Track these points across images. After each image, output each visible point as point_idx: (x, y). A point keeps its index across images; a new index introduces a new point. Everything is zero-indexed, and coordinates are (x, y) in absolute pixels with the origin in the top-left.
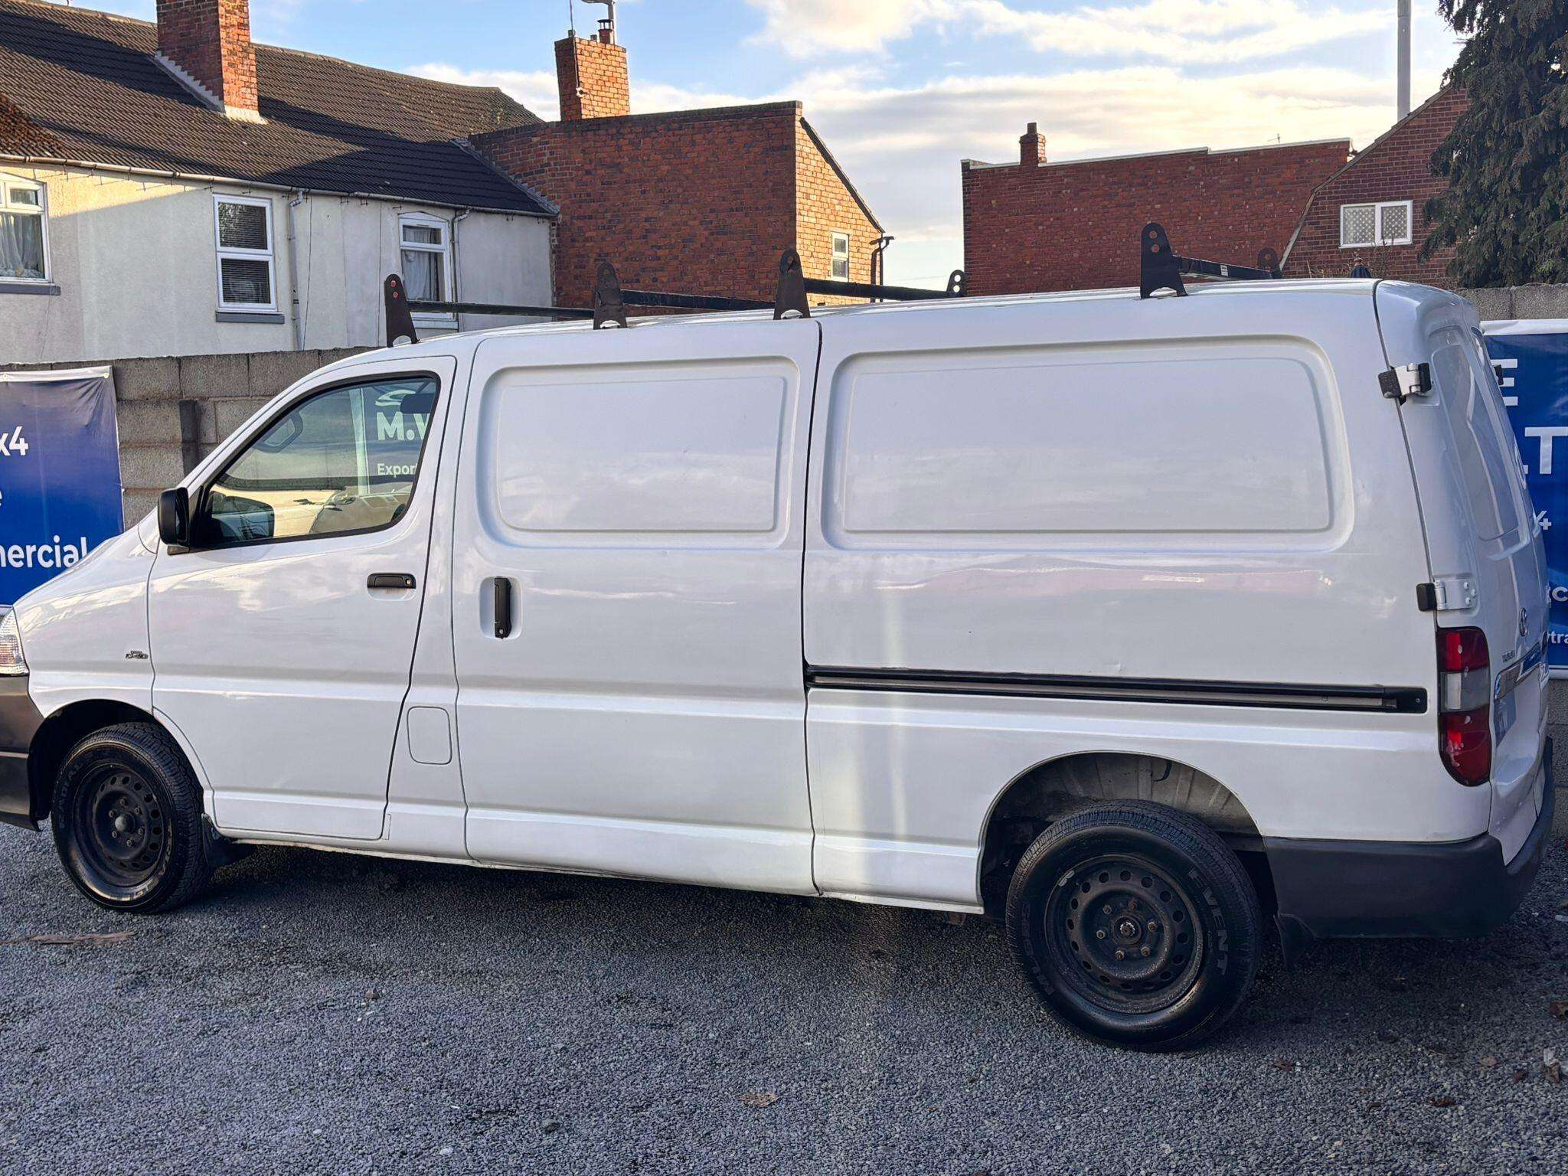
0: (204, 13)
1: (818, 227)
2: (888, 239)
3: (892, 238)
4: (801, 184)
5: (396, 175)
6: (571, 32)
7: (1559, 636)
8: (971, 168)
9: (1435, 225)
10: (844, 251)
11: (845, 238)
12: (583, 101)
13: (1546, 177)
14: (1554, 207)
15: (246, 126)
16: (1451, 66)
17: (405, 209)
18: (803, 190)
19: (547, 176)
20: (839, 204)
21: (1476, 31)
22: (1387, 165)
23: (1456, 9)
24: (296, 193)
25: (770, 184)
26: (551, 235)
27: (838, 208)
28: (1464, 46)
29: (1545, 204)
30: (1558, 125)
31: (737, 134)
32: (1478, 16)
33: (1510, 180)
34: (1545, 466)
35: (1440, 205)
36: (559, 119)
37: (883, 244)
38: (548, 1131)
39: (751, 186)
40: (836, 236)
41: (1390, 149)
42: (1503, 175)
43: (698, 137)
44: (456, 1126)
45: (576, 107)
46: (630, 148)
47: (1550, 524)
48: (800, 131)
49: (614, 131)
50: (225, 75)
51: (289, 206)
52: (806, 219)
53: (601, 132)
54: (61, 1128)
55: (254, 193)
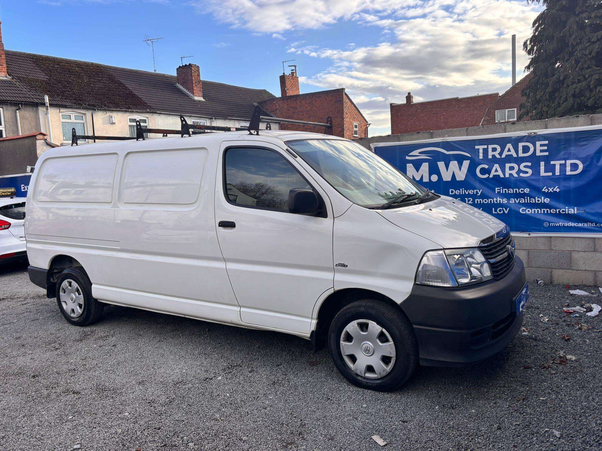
0: (188, 72)
1: (350, 122)
2: (369, 124)
3: (370, 124)
4: (345, 110)
5: (238, 113)
6: (284, 73)
7: (563, 224)
8: (393, 105)
9: (523, 110)
10: (357, 128)
11: (357, 124)
12: (287, 91)
13: (556, 95)
14: (559, 103)
15: (200, 101)
16: (527, 65)
17: (241, 122)
18: (346, 112)
19: (278, 111)
20: (356, 115)
21: (534, 55)
22: (509, 99)
23: (528, 48)
24: (212, 118)
25: (337, 111)
26: (279, 127)
27: (355, 116)
28: (531, 60)
29: (556, 103)
30: (559, 79)
31: (327, 98)
32: (535, 50)
33: (545, 96)
34: (557, 173)
35: (524, 104)
36: (281, 96)
37: (368, 126)
38: (250, 372)
39: (332, 111)
40: (354, 124)
41: (510, 94)
42: (543, 95)
43: (317, 99)
44: (224, 370)
45: (285, 93)
46: (299, 103)
47: (559, 190)
48: (344, 96)
49: (295, 99)
50: (194, 88)
51: (211, 122)
52: (347, 120)
53: (292, 99)
54: (114, 369)
55: (202, 119)
